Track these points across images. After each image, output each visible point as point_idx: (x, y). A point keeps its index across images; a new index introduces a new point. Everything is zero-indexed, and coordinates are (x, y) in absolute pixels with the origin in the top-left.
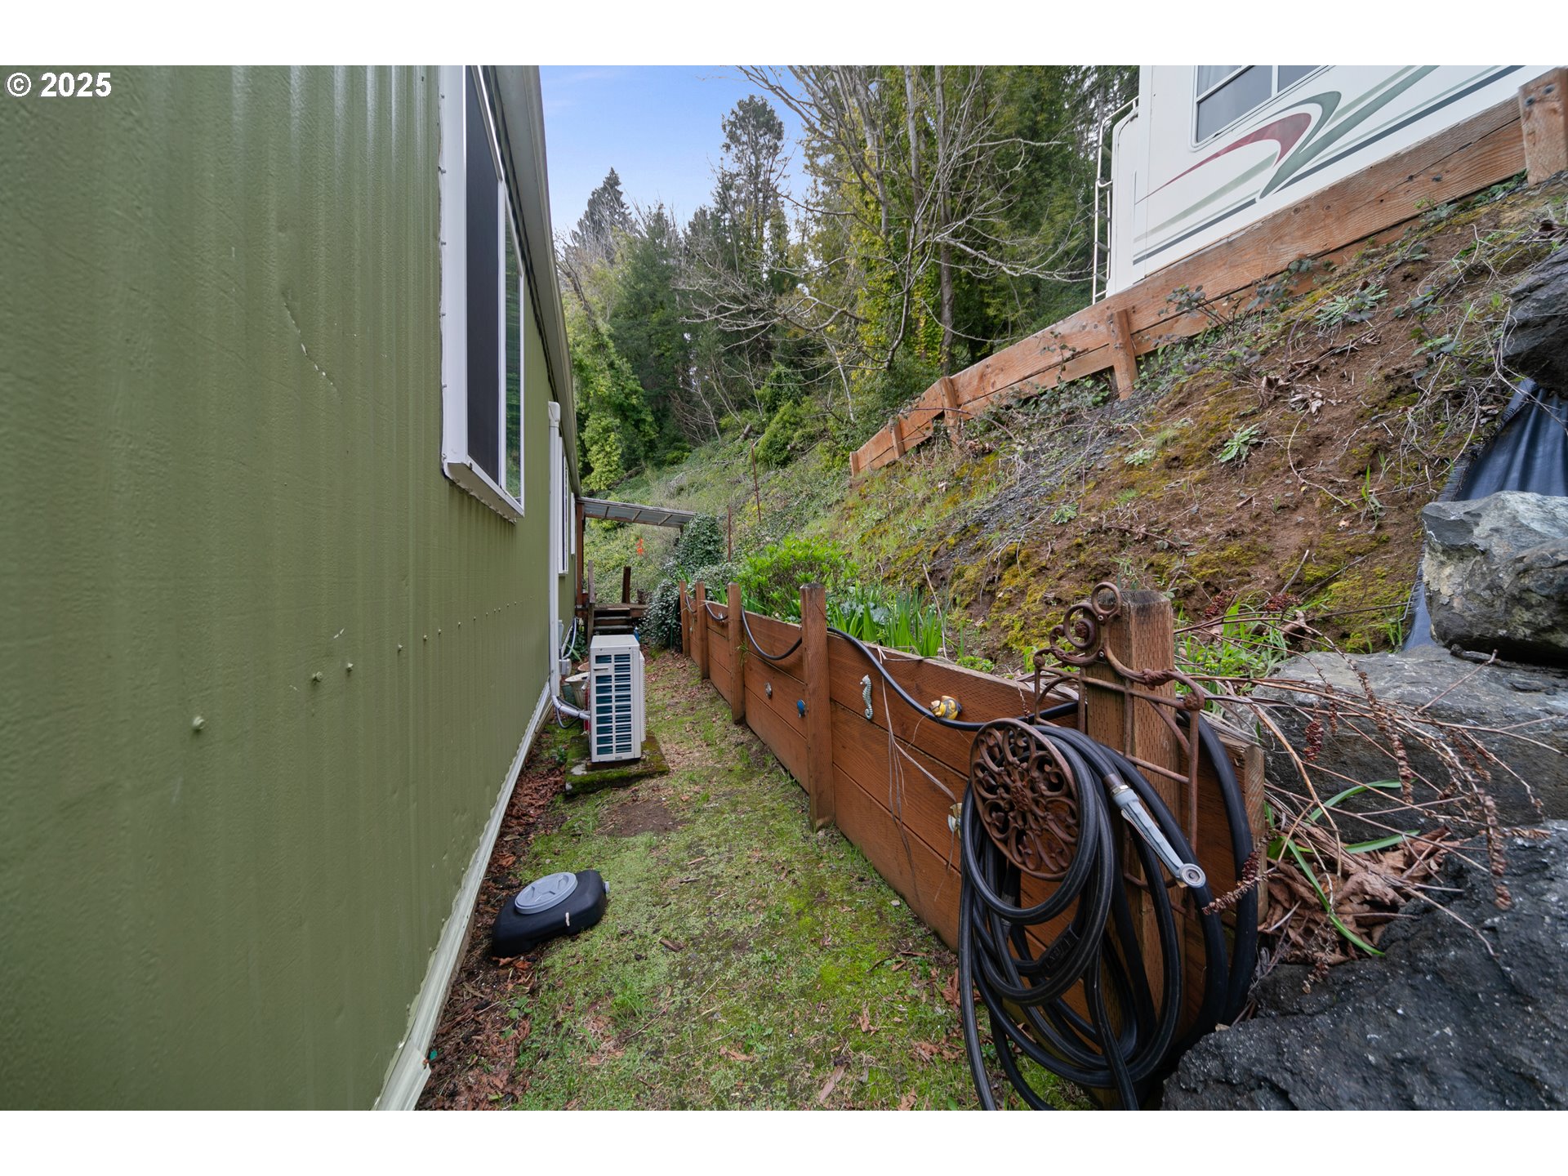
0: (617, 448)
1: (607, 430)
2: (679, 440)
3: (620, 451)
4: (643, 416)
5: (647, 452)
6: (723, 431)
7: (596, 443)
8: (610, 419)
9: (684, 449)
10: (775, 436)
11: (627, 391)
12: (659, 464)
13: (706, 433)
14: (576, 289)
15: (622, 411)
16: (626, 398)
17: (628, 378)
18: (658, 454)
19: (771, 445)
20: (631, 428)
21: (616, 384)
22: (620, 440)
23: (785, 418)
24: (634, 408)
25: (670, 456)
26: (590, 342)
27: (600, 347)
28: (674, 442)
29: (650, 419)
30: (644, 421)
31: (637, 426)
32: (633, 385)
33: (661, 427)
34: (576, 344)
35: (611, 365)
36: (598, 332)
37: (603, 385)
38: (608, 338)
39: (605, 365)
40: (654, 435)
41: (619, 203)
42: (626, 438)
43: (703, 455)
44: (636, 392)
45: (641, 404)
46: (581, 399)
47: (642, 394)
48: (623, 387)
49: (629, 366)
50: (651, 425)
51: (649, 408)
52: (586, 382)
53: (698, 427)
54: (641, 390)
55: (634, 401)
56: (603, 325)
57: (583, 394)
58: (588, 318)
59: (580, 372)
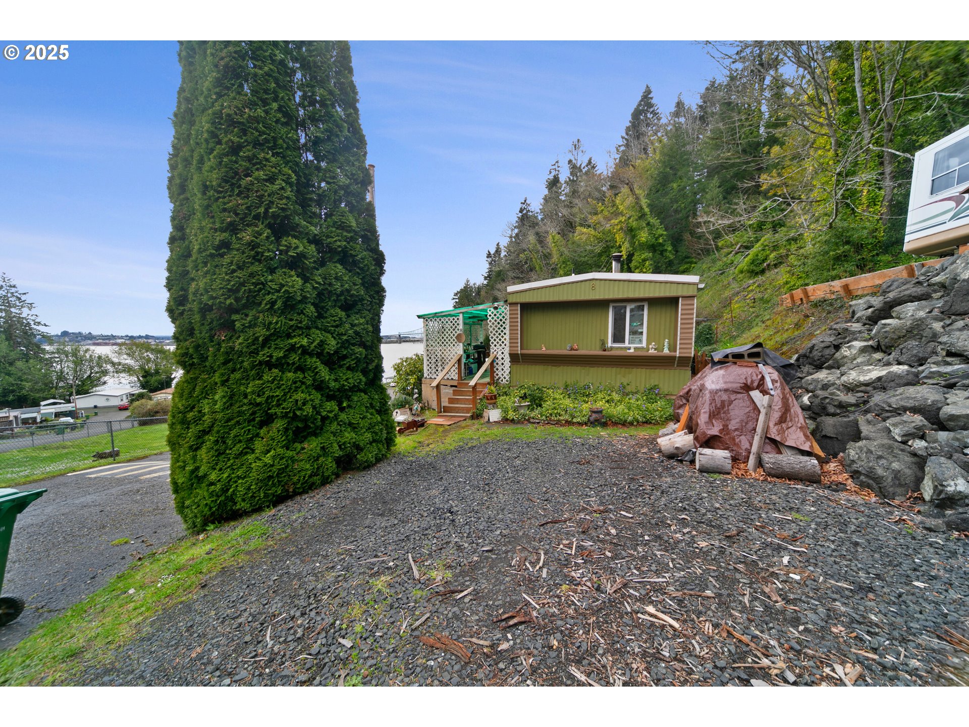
1: (644, 260)
2: (687, 257)
4: (666, 247)
5: (667, 267)
6: (718, 249)
7: (638, 268)
8: (646, 254)
9: (691, 263)
10: (757, 255)
11: (657, 236)
13: (707, 252)
14: (631, 190)
15: (653, 248)
16: (656, 240)
17: (657, 229)
18: (674, 268)
19: (753, 262)
20: (658, 256)
21: (649, 234)
22: (651, 265)
23: (766, 243)
24: (660, 244)
26: (636, 215)
27: (642, 216)
28: (686, 259)
29: (670, 248)
30: (666, 250)
31: (661, 254)
32: (660, 232)
33: (677, 251)
34: (629, 218)
35: (648, 224)
36: (641, 208)
37: (643, 236)
38: (647, 210)
39: (645, 225)
40: (672, 257)
41: (650, 105)
42: (655, 262)
43: (704, 266)
44: (662, 235)
45: (665, 241)
46: (631, 246)
47: (665, 235)
48: (655, 234)
49: (658, 221)
50: (670, 252)
51: (670, 242)
52: (634, 237)
53: (702, 250)
54: (665, 233)
55: (661, 241)
56: (644, 202)
57: (632, 244)
58: (637, 203)
59: (631, 232)
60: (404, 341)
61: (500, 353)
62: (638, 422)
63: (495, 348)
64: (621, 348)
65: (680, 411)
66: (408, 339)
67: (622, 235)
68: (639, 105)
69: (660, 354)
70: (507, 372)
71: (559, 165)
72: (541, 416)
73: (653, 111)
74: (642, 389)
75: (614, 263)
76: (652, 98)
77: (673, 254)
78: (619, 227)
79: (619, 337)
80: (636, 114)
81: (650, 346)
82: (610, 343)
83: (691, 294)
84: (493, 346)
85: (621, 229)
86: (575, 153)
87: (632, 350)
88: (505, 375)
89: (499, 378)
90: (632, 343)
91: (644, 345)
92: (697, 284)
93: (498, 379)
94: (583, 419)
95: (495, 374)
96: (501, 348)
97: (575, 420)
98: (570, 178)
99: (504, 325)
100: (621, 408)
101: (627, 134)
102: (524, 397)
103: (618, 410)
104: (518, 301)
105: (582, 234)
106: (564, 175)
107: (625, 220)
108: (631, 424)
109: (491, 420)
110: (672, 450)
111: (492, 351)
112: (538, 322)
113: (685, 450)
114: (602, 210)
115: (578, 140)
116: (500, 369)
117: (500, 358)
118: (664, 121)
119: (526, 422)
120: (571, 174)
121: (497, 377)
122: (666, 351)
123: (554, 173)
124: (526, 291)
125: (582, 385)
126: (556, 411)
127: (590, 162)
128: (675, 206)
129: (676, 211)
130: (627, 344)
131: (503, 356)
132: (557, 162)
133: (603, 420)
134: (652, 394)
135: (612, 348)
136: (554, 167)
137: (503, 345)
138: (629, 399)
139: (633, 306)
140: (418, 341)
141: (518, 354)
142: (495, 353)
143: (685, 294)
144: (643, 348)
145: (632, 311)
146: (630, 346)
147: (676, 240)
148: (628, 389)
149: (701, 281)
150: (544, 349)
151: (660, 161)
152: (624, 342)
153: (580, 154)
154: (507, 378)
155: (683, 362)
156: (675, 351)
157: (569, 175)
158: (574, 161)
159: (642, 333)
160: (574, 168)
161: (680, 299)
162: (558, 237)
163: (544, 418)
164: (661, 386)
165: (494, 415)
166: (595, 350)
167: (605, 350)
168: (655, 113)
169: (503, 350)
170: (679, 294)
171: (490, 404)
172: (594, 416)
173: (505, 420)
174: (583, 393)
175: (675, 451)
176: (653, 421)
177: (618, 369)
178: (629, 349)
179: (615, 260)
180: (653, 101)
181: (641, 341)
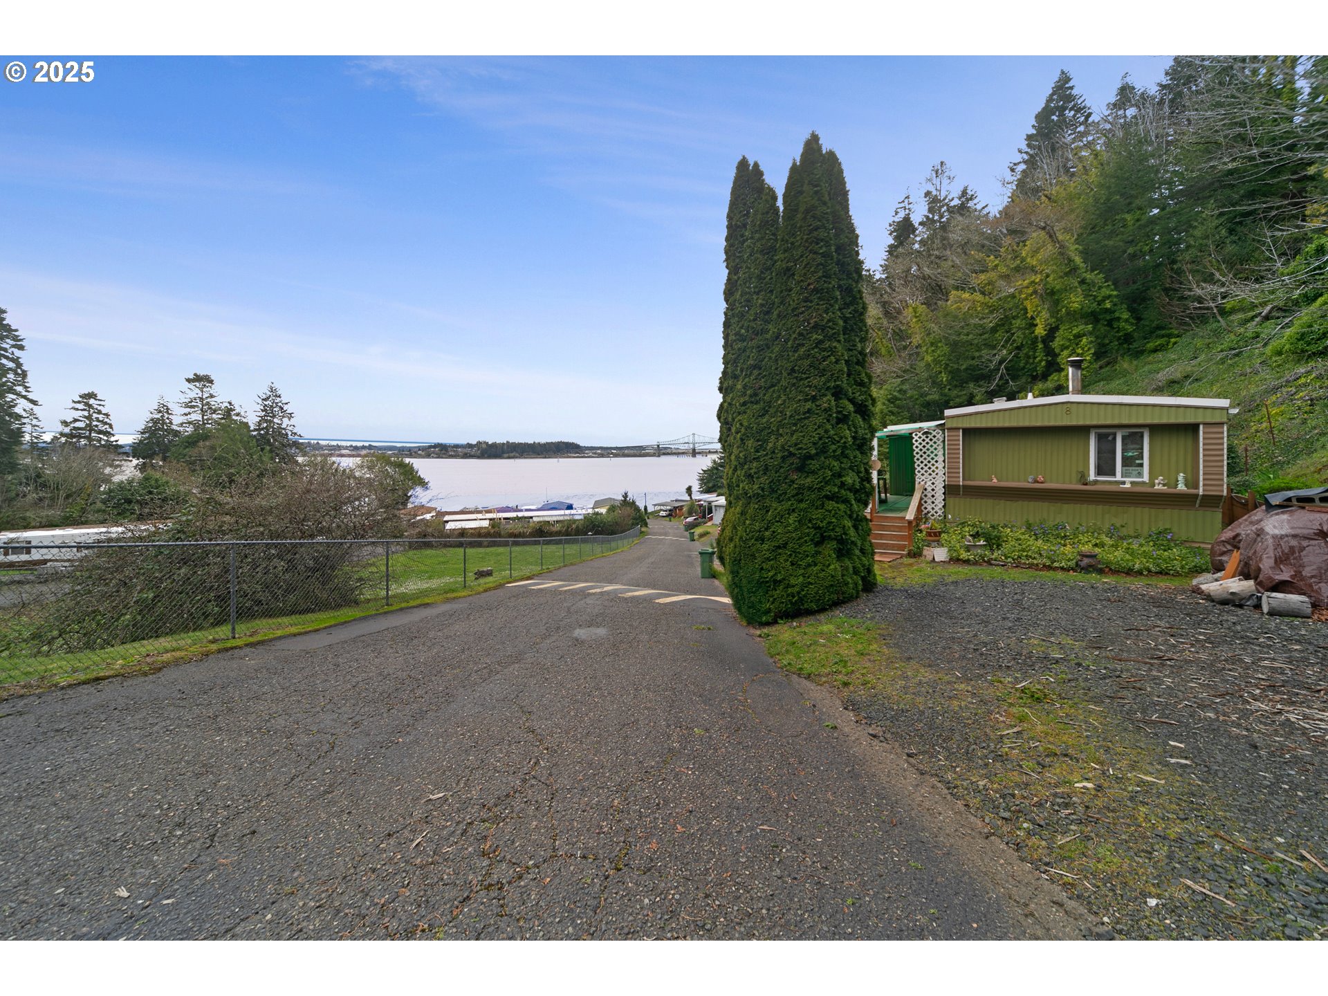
0: (1089, 349)
1: (1078, 336)
2: (1159, 328)
3: (1092, 351)
4: (1117, 315)
5: (1121, 344)
6: (1224, 313)
8: (1081, 327)
9: (1170, 336)
10: (1311, 326)
11: (1099, 298)
12: (1138, 354)
14: (1051, 236)
15: (1093, 317)
16: (1099, 305)
17: (1100, 288)
18: (1135, 345)
19: (1301, 337)
20: (1104, 329)
21: (1086, 296)
22: (1092, 342)
24: (1107, 310)
25: (1151, 345)
26: (1061, 271)
27: (1072, 271)
28: (1158, 330)
29: (1125, 316)
30: (1118, 319)
31: (1110, 324)
32: (1105, 292)
33: (1139, 319)
34: (1048, 276)
35: (1083, 282)
36: (1070, 260)
37: (1076, 301)
38: (1078, 260)
39: (1076, 284)
40: (1130, 328)
41: (1070, 98)
42: (1097, 337)
43: (1199, 343)
44: (1110, 296)
45: (1115, 305)
46: (1052, 316)
47: (1116, 296)
48: (1095, 297)
49: (1101, 276)
50: (1127, 321)
51: (1124, 306)
52: (1057, 302)
53: (1191, 318)
54: (1115, 293)
55: (1108, 305)
56: (1073, 251)
57: (1054, 312)
58: (1061, 254)
59: (1052, 296)
60: (664, 454)
61: (929, 483)
62: (1150, 571)
63: (923, 478)
64: (1110, 482)
65: (1224, 558)
66: (669, 451)
67: (1036, 301)
68: (1050, 100)
69: (1172, 491)
70: (941, 506)
71: (911, 200)
72: (1006, 558)
73: (1074, 106)
74: (1145, 532)
75: (1070, 370)
76: (1072, 88)
77: (1132, 324)
78: (1030, 290)
79: (1106, 467)
80: (1043, 117)
81: (1157, 481)
82: (1092, 476)
83: (1218, 420)
84: (919, 475)
85: (1035, 292)
86: (935, 181)
87: (1128, 486)
88: (936, 509)
89: (928, 512)
90: (1126, 477)
91: (1146, 478)
92: (1227, 409)
93: (926, 514)
94: (1069, 563)
95: (923, 508)
96: (931, 477)
97: (1056, 564)
98: (927, 217)
99: (935, 452)
100: (1119, 554)
101: (1029, 146)
102: (976, 536)
103: (1117, 556)
104: (960, 426)
105: (959, 301)
106: (919, 213)
107: (1041, 280)
108: (1140, 573)
109: (937, 560)
110: (1225, 596)
111: (917, 480)
112: (983, 449)
113: (1244, 596)
114: (996, 266)
115: (942, 163)
116: (929, 501)
117: (929, 489)
118: (1095, 118)
119: (985, 564)
120: (931, 210)
121: (926, 511)
122: (1181, 487)
123: (902, 214)
124: (971, 414)
125: (1051, 523)
126: (1025, 554)
127: (964, 192)
128: (1130, 250)
129: (1133, 257)
130: (1118, 477)
131: (933, 487)
132: (908, 197)
133: (1099, 566)
134: (1161, 539)
135: (1096, 482)
136: (902, 205)
137: (934, 474)
138: (1128, 544)
139: (1126, 431)
140: (683, 453)
141: (959, 485)
142: (923, 483)
143: (1208, 420)
144: (1144, 483)
145: (1124, 438)
146: (1122, 479)
147: (1137, 302)
148: (1124, 532)
149: (1232, 406)
150: (995, 480)
151: (1101, 186)
152: (1114, 474)
153: (945, 181)
154: (940, 513)
155: (1210, 501)
156: (1197, 487)
157: (926, 213)
158: (934, 193)
159: (1141, 465)
160: (934, 202)
161: (1201, 427)
162: (922, 309)
163: (1009, 560)
164: (1175, 529)
165: (940, 554)
166: (1071, 483)
167: (1086, 484)
168: (1078, 109)
169: (933, 481)
170: (1199, 420)
171: (934, 541)
172: (1086, 561)
173: (955, 560)
174: (1059, 534)
175: (1230, 597)
176: (1172, 572)
177: (1107, 507)
178: (1124, 483)
179: (1072, 366)
180: (1074, 92)
181: (1140, 475)
